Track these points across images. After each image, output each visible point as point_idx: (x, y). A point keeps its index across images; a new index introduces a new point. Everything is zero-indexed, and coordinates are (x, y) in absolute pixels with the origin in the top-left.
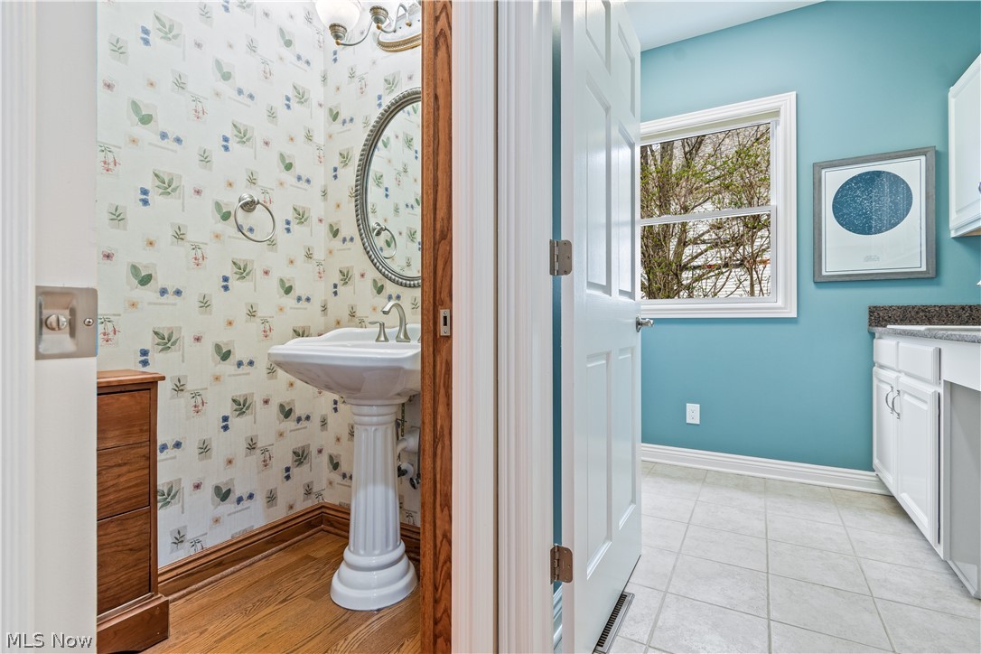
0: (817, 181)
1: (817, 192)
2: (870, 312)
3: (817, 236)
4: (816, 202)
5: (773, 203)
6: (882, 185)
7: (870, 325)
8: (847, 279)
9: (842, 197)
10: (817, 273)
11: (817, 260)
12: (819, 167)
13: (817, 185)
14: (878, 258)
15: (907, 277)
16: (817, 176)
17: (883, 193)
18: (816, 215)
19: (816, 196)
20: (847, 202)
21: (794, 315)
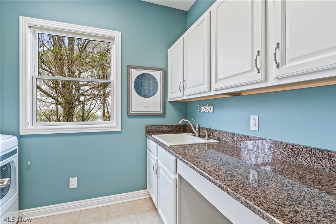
0: (128, 73)
1: (128, 77)
2: (146, 128)
3: (128, 97)
4: (128, 82)
5: (112, 79)
6: (150, 79)
7: (146, 133)
8: (139, 115)
9: (137, 82)
10: (128, 112)
11: (128, 107)
12: (129, 67)
13: (129, 75)
14: (148, 107)
15: (157, 115)
16: (129, 71)
17: (150, 82)
18: (128, 87)
19: (128, 79)
20: (139, 84)
21: (120, 130)
